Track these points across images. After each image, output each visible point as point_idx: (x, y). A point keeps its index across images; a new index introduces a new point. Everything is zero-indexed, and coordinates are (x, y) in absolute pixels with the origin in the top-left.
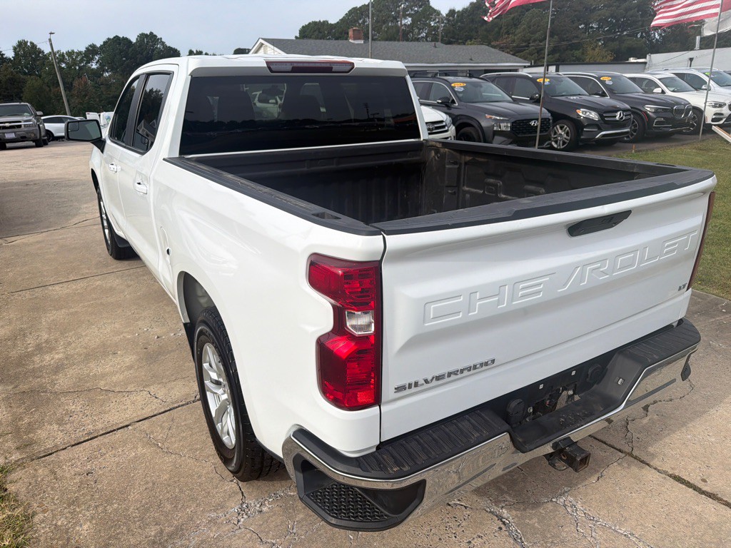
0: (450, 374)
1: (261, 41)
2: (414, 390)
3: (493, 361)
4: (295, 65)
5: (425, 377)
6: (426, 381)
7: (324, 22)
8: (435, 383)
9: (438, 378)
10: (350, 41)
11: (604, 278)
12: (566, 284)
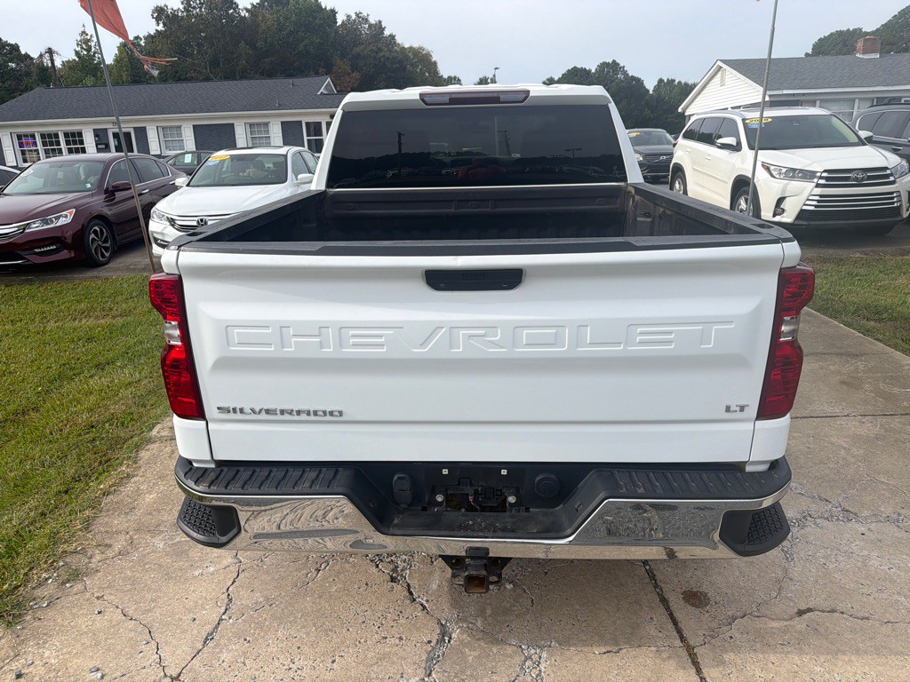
0: (282, 412)
1: (719, 63)
2: (239, 416)
3: (341, 413)
5: (252, 406)
6: (253, 411)
7: (855, 30)
8: (263, 416)
9: (268, 412)
10: (858, 55)
11: (498, 351)
12: (424, 344)
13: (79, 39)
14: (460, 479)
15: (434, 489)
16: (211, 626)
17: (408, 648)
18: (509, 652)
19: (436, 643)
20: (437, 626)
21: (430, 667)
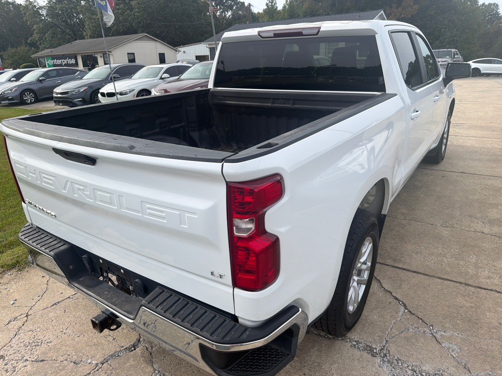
4: (276, 32)
11: (90, 201)
12: (65, 188)
14: (108, 268)
15: (101, 268)
16: (63, 299)
17: (111, 345)
18: (147, 370)
19: (125, 349)
20: (135, 340)
21: (109, 359)
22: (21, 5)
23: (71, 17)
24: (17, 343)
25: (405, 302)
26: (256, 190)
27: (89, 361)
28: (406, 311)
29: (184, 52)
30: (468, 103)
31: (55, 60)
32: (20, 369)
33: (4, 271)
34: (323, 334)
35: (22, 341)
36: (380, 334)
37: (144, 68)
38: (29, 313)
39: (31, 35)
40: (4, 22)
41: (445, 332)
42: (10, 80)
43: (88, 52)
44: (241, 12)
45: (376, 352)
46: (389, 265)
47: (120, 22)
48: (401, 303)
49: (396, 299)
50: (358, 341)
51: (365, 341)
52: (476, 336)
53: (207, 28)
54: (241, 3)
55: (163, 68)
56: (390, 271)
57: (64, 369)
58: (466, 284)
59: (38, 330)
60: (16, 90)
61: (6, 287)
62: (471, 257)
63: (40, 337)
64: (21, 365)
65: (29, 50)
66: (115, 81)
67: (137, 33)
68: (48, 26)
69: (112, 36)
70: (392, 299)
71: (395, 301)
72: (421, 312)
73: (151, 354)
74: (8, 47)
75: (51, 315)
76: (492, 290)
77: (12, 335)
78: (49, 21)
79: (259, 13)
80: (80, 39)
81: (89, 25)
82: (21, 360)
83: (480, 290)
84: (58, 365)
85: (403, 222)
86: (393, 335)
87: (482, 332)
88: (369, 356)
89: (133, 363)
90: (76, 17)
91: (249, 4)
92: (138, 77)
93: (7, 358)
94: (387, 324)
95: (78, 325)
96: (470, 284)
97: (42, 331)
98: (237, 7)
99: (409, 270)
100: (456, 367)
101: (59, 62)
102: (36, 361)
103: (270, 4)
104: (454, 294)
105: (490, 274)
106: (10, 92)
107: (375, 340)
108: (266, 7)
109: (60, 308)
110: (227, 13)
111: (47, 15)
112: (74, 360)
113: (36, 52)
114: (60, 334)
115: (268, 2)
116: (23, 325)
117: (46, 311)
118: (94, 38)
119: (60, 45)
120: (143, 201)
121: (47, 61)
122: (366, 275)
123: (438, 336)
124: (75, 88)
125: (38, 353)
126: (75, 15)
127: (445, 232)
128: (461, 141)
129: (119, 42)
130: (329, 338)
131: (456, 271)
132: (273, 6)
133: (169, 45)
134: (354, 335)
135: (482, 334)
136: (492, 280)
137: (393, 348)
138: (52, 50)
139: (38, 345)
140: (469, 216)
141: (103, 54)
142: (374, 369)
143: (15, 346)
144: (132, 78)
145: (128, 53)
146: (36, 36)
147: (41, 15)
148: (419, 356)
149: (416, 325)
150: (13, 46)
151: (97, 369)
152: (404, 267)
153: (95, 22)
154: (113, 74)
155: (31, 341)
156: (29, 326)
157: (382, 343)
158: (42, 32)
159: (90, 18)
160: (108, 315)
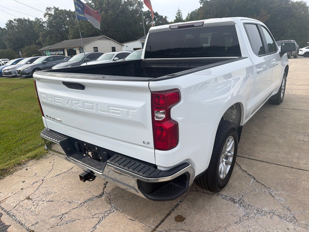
3: (61, 121)
4: (179, 26)
11: (81, 109)
12: (67, 104)
13: (177, 12)
14: (89, 148)
15: (84, 149)
16: (61, 173)
17: (88, 195)
18: (108, 207)
19: (96, 197)
20: (101, 193)
21: (87, 201)
22: (32, 21)
23: (61, 27)
24: (38, 193)
25: (254, 176)
26: (166, 95)
27: (77, 202)
28: (255, 181)
29: (127, 46)
30: (301, 71)
31: (52, 52)
32: (41, 205)
33: (29, 160)
34: (206, 191)
35: (41, 192)
36: (239, 192)
37: (104, 55)
38: (44, 179)
39: (38, 39)
40: (23, 31)
41: (277, 191)
42: (27, 63)
43: (71, 47)
44: (160, 22)
45: (236, 201)
46: (246, 158)
47: (89, 29)
48: (252, 177)
49: (249, 175)
50: (226, 196)
51: (230, 196)
52: (296, 194)
53: (140, 32)
54: (161, 16)
55: (115, 54)
56: (246, 161)
57: (63, 205)
58: (291, 167)
59: (49, 187)
60: (30, 69)
61: (30, 167)
62: (296, 153)
63: (50, 191)
64: (41, 203)
65: (37, 47)
66: (87, 62)
67: (99, 36)
68: (48, 33)
69: (85, 38)
70: (247, 175)
71: (249, 176)
72: (263, 181)
73: (110, 199)
74: (25, 45)
75: (56, 180)
76: (307, 170)
77: (35, 189)
78: (48, 30)
79: (171, 22)
80: (66, 40)
81: (71, 31)
82: (41, 201)
83: (299, 170)
84: (60, 203)
85: (256, 135)
86: (246, 193)
87: (299, 191)
88: (232, 203)
89: (100, 203)
90: (64, 27)
91: (166, 16)
92: (100, 59)
93: (33, 200)
94: (243, 187)
95: (70, 185)
96: (293, 167)
97: (51, 188)
98: (158, 19)
99: (257, 160)
100: (282, 209)
101: (54, 53)
102: (49, 201)
103: (178, 16)
104: (284, 172)
105: (306, 162)
106: (27, 69)
107: (236, 195)
108: (176, 19)
109: (60, 177)
110: (152, 23)
111: (47, 27)
112: (68, 201)
113: (41, 48)
114: (61, 189)
115: (177, 15)
116: (41, 185)
117: (52, 178)
118: (74, 39)
119: (54, 44)
120: (109, 106)
121: (47, 53)
122: (231, 160)
123: (273, 194)
124: (63, 66)
125: (49, 197)
126: (63, 26)
127: (281, 141)
128: (294, 92)
129: (88, 41)
130: (210, 194)
131: (286, 160)
132: (180, 18)
133: (117, 42)
134: (224, 193)
135: (299, 193)
136: (307, 165)
137: (246, 200)
138: (50, 46)
139: (49, 194)
140: (296, 132)
141: (79, 48)
142: (235, 209)
143: (37, 194)
144: (97, 60)
145: (94, 47)
146: (41, 39)
147: (44, 26)
148: (261, 203)
149: (260, 188)
150: (28, 45)
151: (81, 205)
152: (255, 159)
153: (75, 30)
154: (86, 58)
155: (45, 192)
156: (44, 185)
157: (240, 197)
158: (45, 36)
159: (72, 28)
160: (88, 173)
